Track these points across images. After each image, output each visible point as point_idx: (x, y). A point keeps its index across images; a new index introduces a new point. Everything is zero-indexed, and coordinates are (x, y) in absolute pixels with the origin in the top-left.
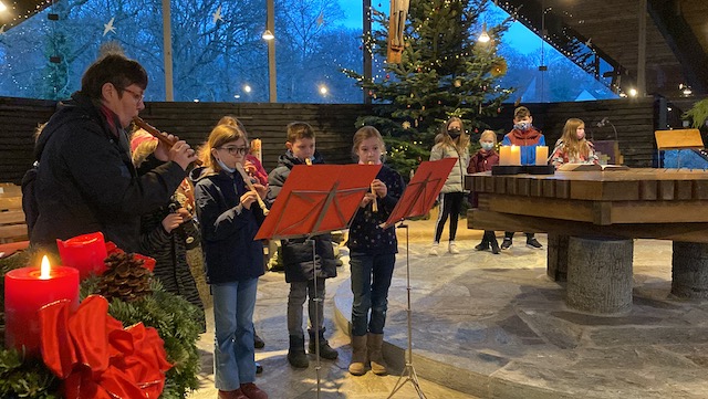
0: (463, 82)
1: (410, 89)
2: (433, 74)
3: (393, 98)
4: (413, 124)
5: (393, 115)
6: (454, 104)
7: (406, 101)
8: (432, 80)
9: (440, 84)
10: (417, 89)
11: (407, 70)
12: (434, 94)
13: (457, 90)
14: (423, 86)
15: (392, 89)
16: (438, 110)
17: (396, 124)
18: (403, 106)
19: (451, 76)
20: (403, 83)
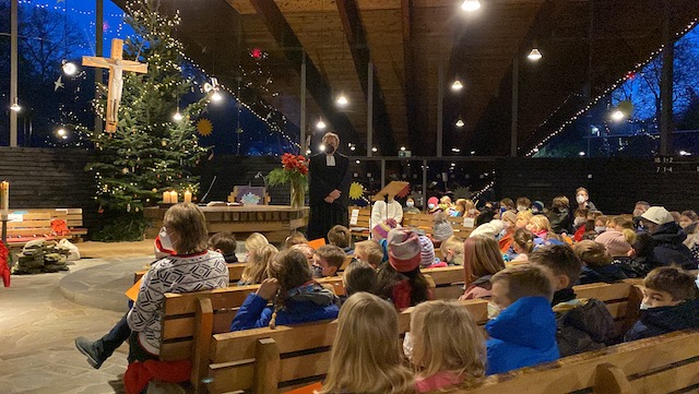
1: (128, 145)
4: (130, 170)
5: (115, 163)
7: (125, 154)
10: (134, 145)
11: (125, 131)
14: (138, 144)
16: (150, 161)
17: (118, 170)
18: (123, 157)
19: (159, 138)
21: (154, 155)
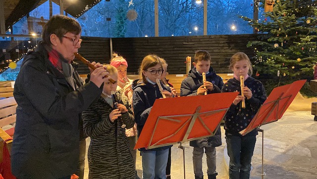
0: (311, 21)
1: (279, 25)
2: (293, 16)
3: (269, 31)
4: (280, 45)
5: (268, 40)
6: (306, 33)
7: (276, 33)
8: (292, 20)
9: (297, 22)
10: (283, 25)
11: (277, 15)
12: (294, 28)
13: (308, 25)
14: (287, 24)
15: (269, 26)
16: (296, 37)
17: (271, 45)
18: (275, 35)
19: (304, 18)
20: (275, 22)
21: (300, 32)
